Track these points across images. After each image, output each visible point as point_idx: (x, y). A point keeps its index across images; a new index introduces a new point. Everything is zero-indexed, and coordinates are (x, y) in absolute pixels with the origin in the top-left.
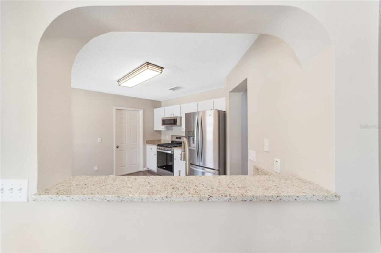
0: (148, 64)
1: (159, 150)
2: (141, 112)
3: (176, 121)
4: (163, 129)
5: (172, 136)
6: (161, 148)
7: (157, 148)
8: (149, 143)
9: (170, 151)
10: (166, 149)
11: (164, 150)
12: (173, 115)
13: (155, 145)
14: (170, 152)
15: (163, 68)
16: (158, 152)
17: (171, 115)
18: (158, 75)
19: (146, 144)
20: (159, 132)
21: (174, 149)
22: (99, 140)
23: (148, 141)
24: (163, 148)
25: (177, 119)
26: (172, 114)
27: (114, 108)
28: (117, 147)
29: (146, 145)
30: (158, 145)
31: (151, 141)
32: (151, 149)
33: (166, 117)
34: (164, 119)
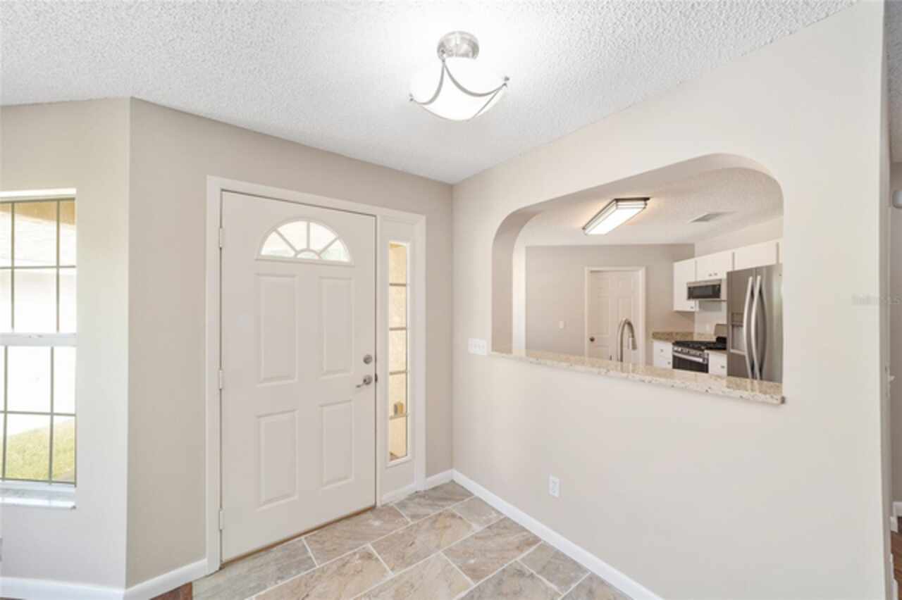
0: (617, 200)
1: (677, 354)
2: (641, 274)
3: (719, 290)
4: (692, 308)
5: (718, 325)
6: (680, 349)
7: (673, 349)
8: (660, 339)
9: (700, 356)
10: (693, 352)
11: (688, 354)
12: (716, 274)
13: (670, 341)
14: (700, 360)
15: (648, 199)
16: (675, 357)
17: (711, 275)
18: (640, 212)
19: (653, 340)
20: (689, 315)
21: (708, 355)
22: (561, 325)
23: (657, 333)
24: (686, 350)
25: (720, 285)
26: (713, 274)
27: (587, 270)
28: (592, 340)
29: (652, 342)
30: (677, 343)
31: (663, 334)
32: (662, 351)
33: (699, 279)
34: (692, 285)
